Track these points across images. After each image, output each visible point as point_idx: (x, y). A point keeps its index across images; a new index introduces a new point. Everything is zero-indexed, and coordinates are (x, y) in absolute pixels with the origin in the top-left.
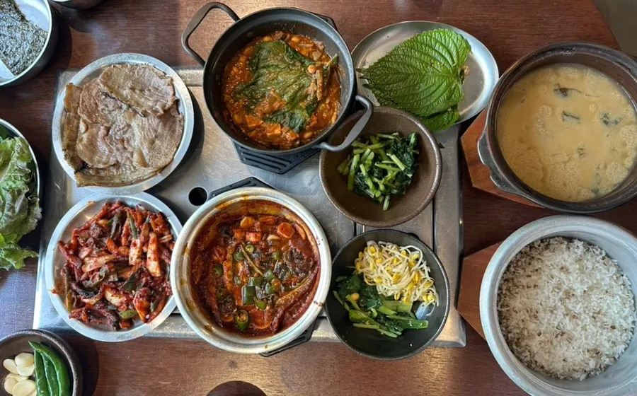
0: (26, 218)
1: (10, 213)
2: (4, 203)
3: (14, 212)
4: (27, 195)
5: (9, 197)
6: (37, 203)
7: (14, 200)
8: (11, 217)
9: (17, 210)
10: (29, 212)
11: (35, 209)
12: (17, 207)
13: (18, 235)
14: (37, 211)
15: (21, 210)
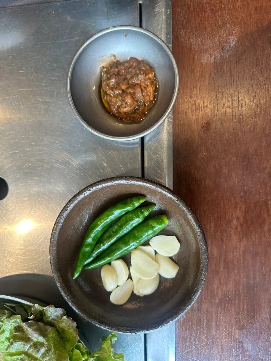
0: (57, 331)
1: (43, 350)
2: (26, 353)
3: (42, 345)
4: (25, 320)
5: (19, 346)
6: (41, 308)
7: (26, 339)
8: (47, 351)
9: (41, 339)
10: (51, 324)
11: (48, 314)
12: (36, 337)
13: (78, 348)
14: (52, 312)
15: (43, 334)
